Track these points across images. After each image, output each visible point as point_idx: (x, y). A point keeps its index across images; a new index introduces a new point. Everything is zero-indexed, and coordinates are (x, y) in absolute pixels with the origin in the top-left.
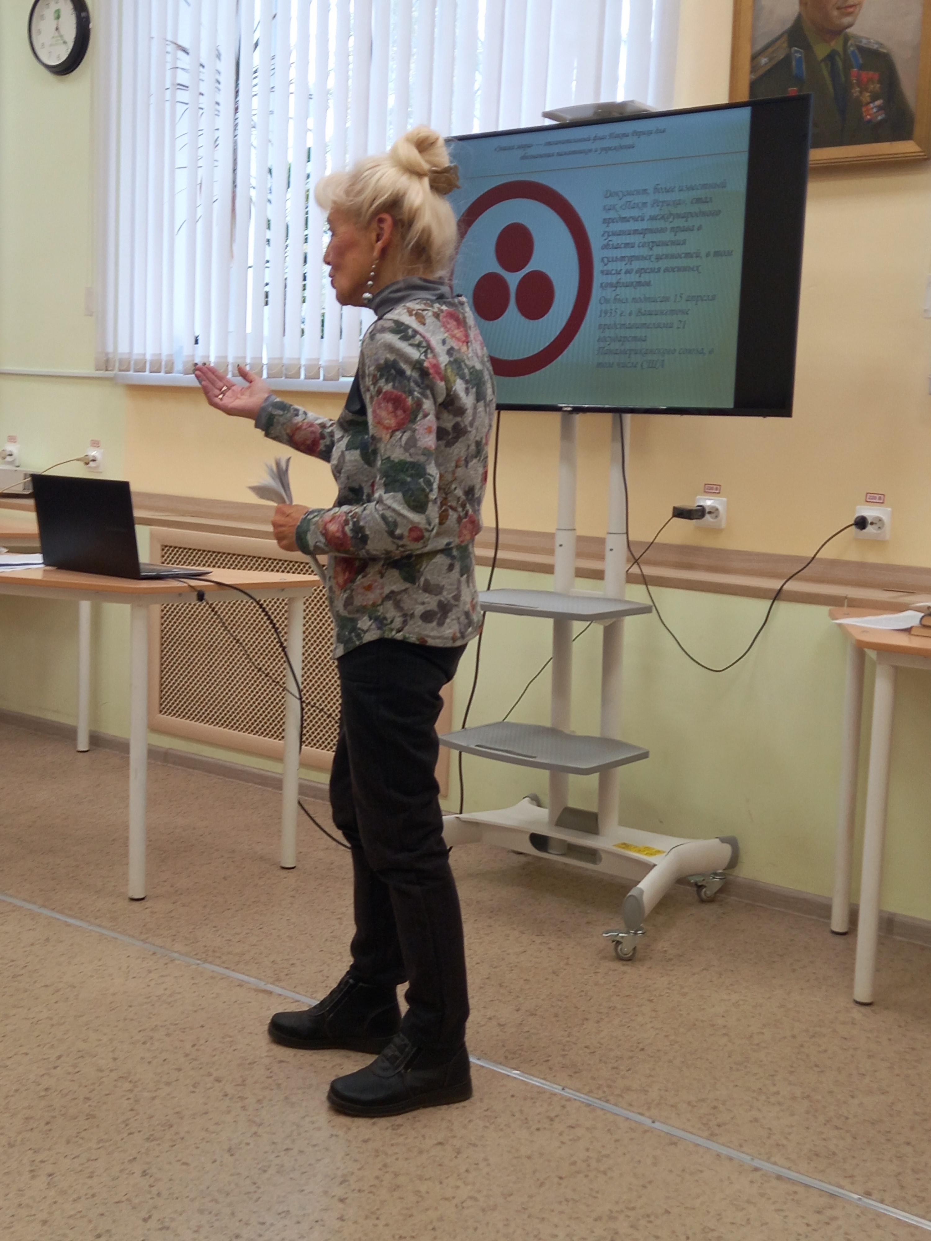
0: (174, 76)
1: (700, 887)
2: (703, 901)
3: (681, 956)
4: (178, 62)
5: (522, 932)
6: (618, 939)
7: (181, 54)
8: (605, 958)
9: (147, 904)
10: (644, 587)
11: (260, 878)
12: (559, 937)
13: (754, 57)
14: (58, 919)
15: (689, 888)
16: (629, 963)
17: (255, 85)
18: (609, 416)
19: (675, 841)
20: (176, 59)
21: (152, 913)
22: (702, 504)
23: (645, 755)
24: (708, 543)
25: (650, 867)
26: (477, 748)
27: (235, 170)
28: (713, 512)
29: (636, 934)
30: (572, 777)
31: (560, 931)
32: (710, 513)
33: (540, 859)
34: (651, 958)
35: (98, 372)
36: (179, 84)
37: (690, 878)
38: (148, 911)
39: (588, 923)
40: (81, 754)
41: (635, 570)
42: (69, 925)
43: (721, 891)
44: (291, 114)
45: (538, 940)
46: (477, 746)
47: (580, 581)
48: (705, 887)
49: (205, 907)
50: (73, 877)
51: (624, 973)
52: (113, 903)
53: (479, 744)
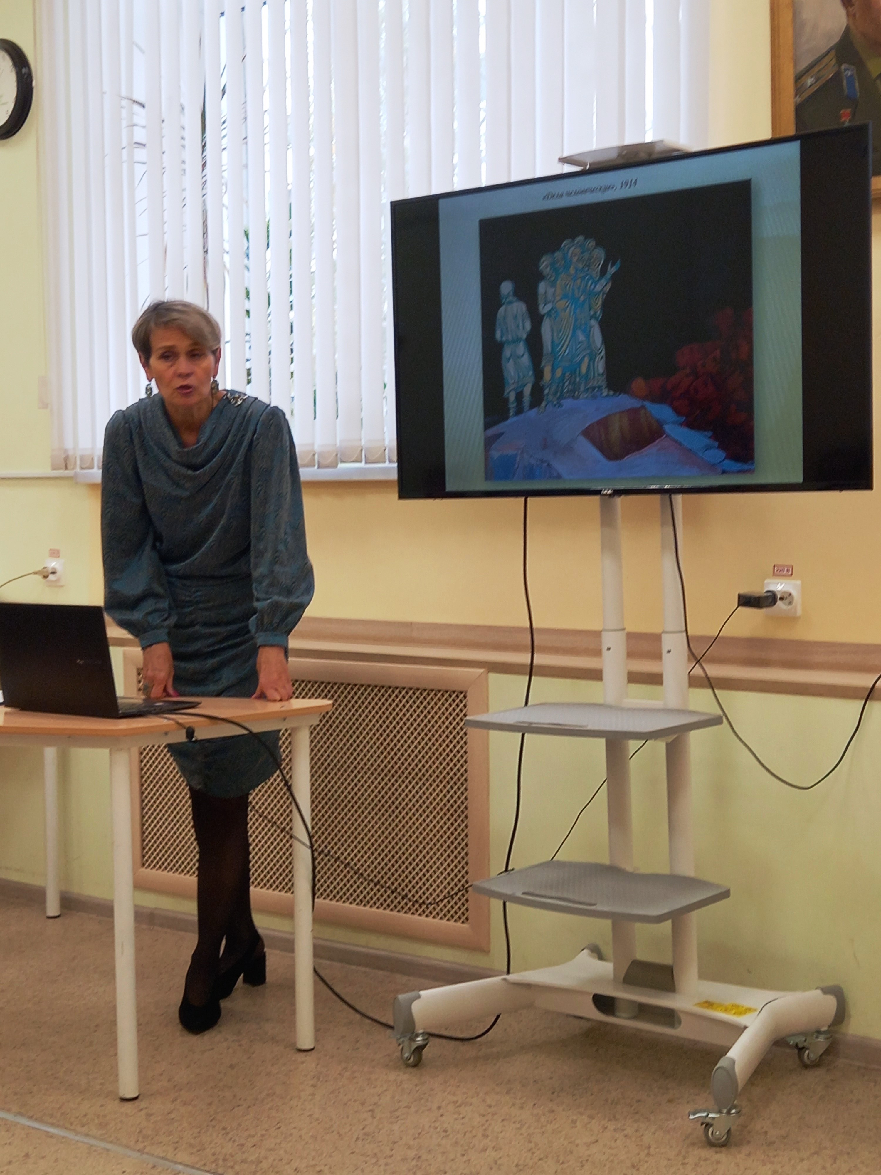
0: (131, 135)
1: (801, 1050)
2: (806, 1066)
3: (784, 1138)
4: (135, 117)
5: (591, 1117)
6: (707, 1120)
7: (137, 108)
8: (693, 1144)
9: (142, 1104)
10: (710, 691)
11: (273, 1065)
12: (636, 1121)
13: (798, 78)
14: (39, 1129)
15: (788, 1050)
16: (723, 1149)
17: (224, 137)
18: (656, 498)
19: (767, 995)
20: (132, 114)
21: (149, 1115)
22: (772, 588)
23: (725, 894)
24: (783, 634)
25: (741, 1030)
26: (524, 896)
27: (205, 233)
28: (787, 597)
29: (729, 1113)
30: (638, 925)
31: (637, 1113)
32: (782, 599)
33: (606, 1024)
34: (749, 1142)
35: (55, 471)
36: (136, 143)
37: (788, 1039)
38: (143, 1113)
39: (670, 1101)
40: (51, 920)
41: (698, 671)
42: (52, 1136)
43: (827, 1052)
44: (267, 167)
45: (611, 1126)
46: (524, 893)
47: (635, 688)
48: (807, 1049)
49: (210, 1104)
50: (52, 1075)
51: (718, 1162)
52: (102, 1106)
53: (526, 890)
